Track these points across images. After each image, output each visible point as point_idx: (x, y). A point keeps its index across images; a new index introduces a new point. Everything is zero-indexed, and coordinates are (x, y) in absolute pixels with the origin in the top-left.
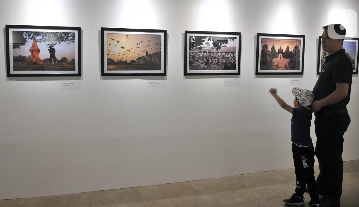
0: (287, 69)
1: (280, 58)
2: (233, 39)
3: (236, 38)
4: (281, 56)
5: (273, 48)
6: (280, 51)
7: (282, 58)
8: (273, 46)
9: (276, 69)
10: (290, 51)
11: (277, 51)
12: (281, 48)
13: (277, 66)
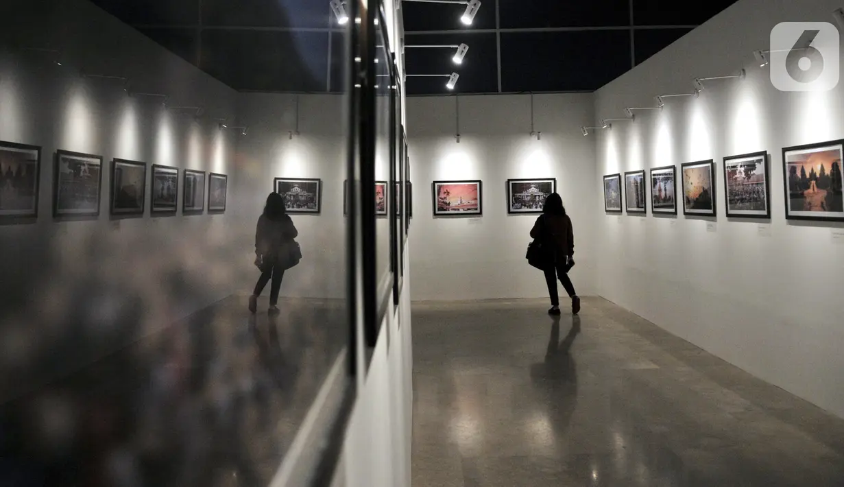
0: (825, 210)
1: (814, 190)
2: (759, 161)
3: (761, 160)
4: (815, 185)
5: (803, 171)
6: (813, 175)
7: (816, 190)
8: (803, 167)
9: (810, 210)
10: (826, 174)
11: (808, 176)
12: (812, 170)
13: (810, 204)
